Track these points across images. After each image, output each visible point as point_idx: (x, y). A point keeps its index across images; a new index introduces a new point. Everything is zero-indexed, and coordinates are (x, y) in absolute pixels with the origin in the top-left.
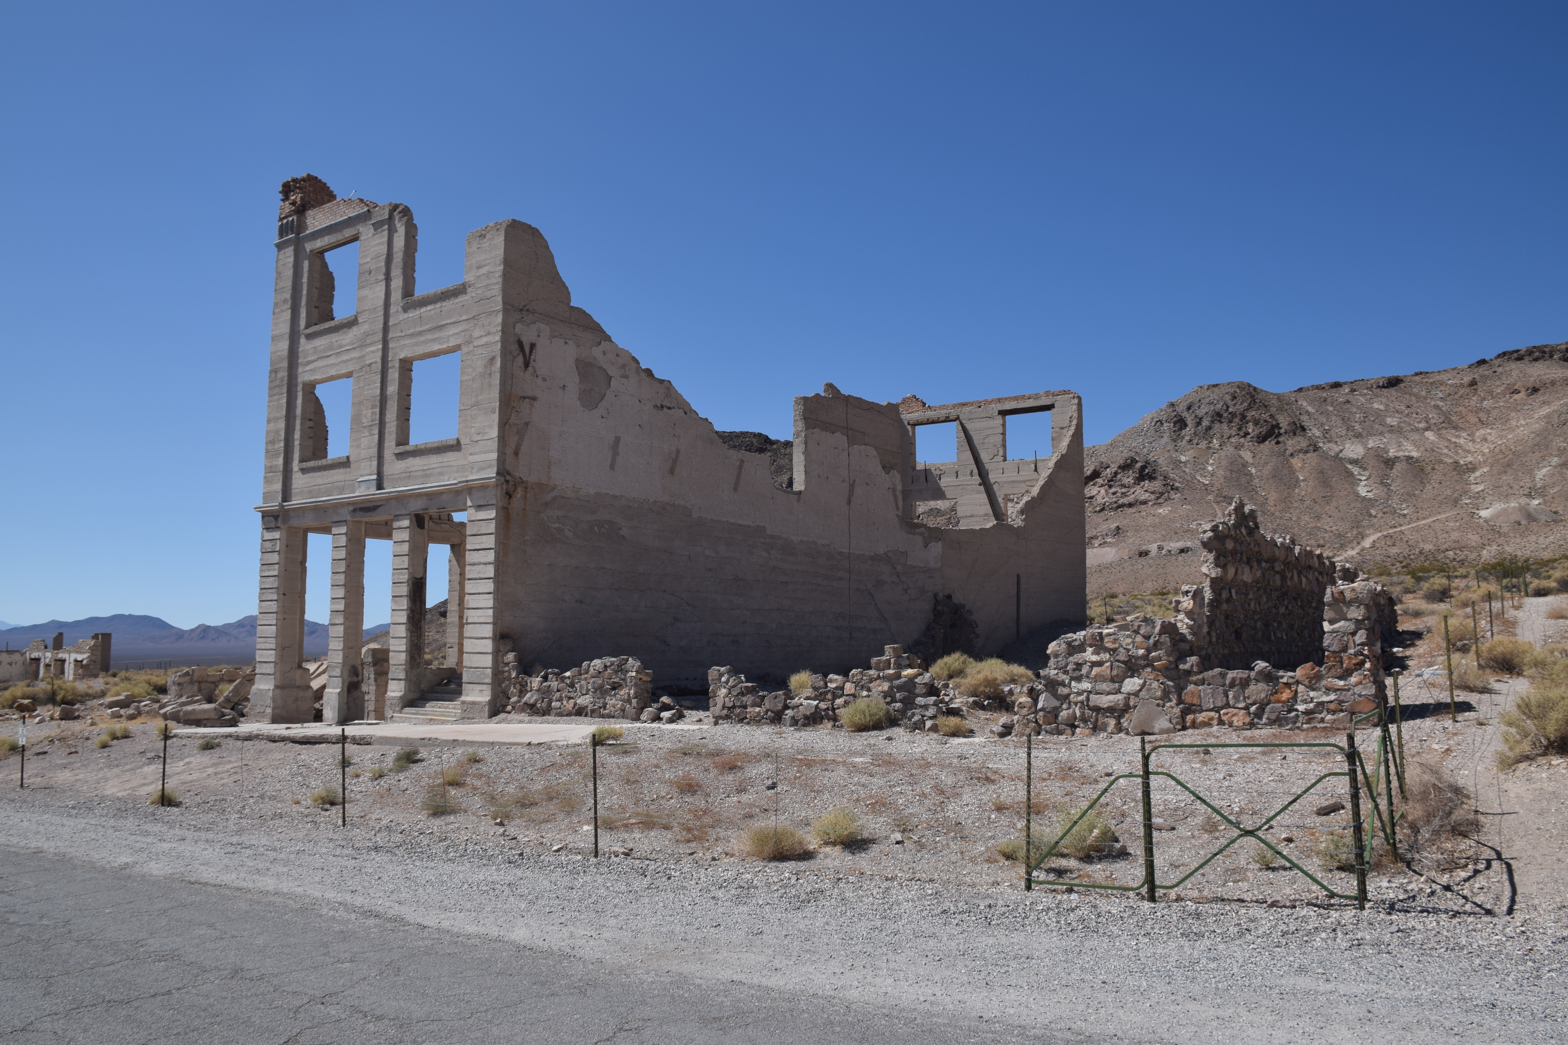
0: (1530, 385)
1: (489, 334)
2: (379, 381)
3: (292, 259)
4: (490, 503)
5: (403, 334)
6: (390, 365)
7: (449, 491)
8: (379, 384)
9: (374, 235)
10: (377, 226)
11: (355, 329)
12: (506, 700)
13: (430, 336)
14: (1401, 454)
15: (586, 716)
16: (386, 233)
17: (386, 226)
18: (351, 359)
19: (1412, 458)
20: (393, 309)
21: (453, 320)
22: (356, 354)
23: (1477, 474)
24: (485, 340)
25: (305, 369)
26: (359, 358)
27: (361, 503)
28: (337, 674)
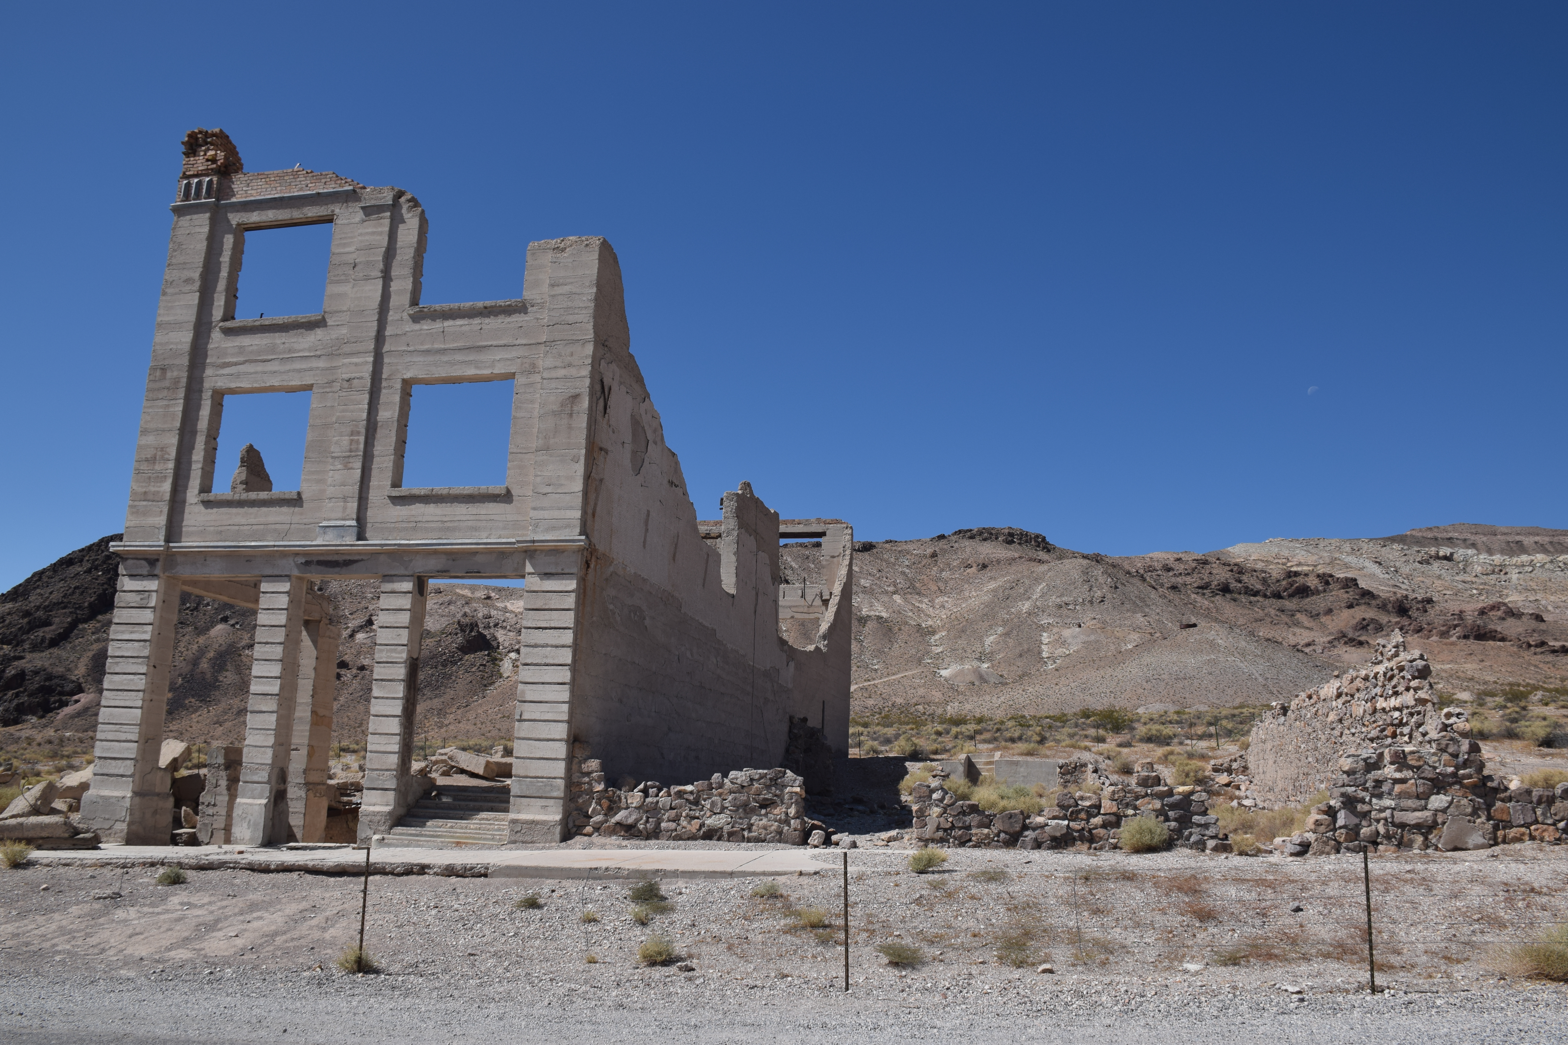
0: (981, 562)
1: (570, 365)
2: (366, 401)
3: (206, 229)
4: (566, 571)
5: (411, 348)
6: (384, 384)
7: (490, 552)
8: (366, 406)
9: (364, 221)
10: (370, 211)
11: (319, 333)
12: (585, 820)
13: (459, 357)
14: (872, 613)
15: (719, 839)
16: (387, 222)
17: (388, 214)
18: (311, 369)
19: (882, 618)
20: (392, 316)
21: (502, 342)
22: (321, 364)
23: (937, 637)
24: (561, 373)
25: (218, 373)
26: (327, 369)
27: (322, 554)
28: (260, 780)
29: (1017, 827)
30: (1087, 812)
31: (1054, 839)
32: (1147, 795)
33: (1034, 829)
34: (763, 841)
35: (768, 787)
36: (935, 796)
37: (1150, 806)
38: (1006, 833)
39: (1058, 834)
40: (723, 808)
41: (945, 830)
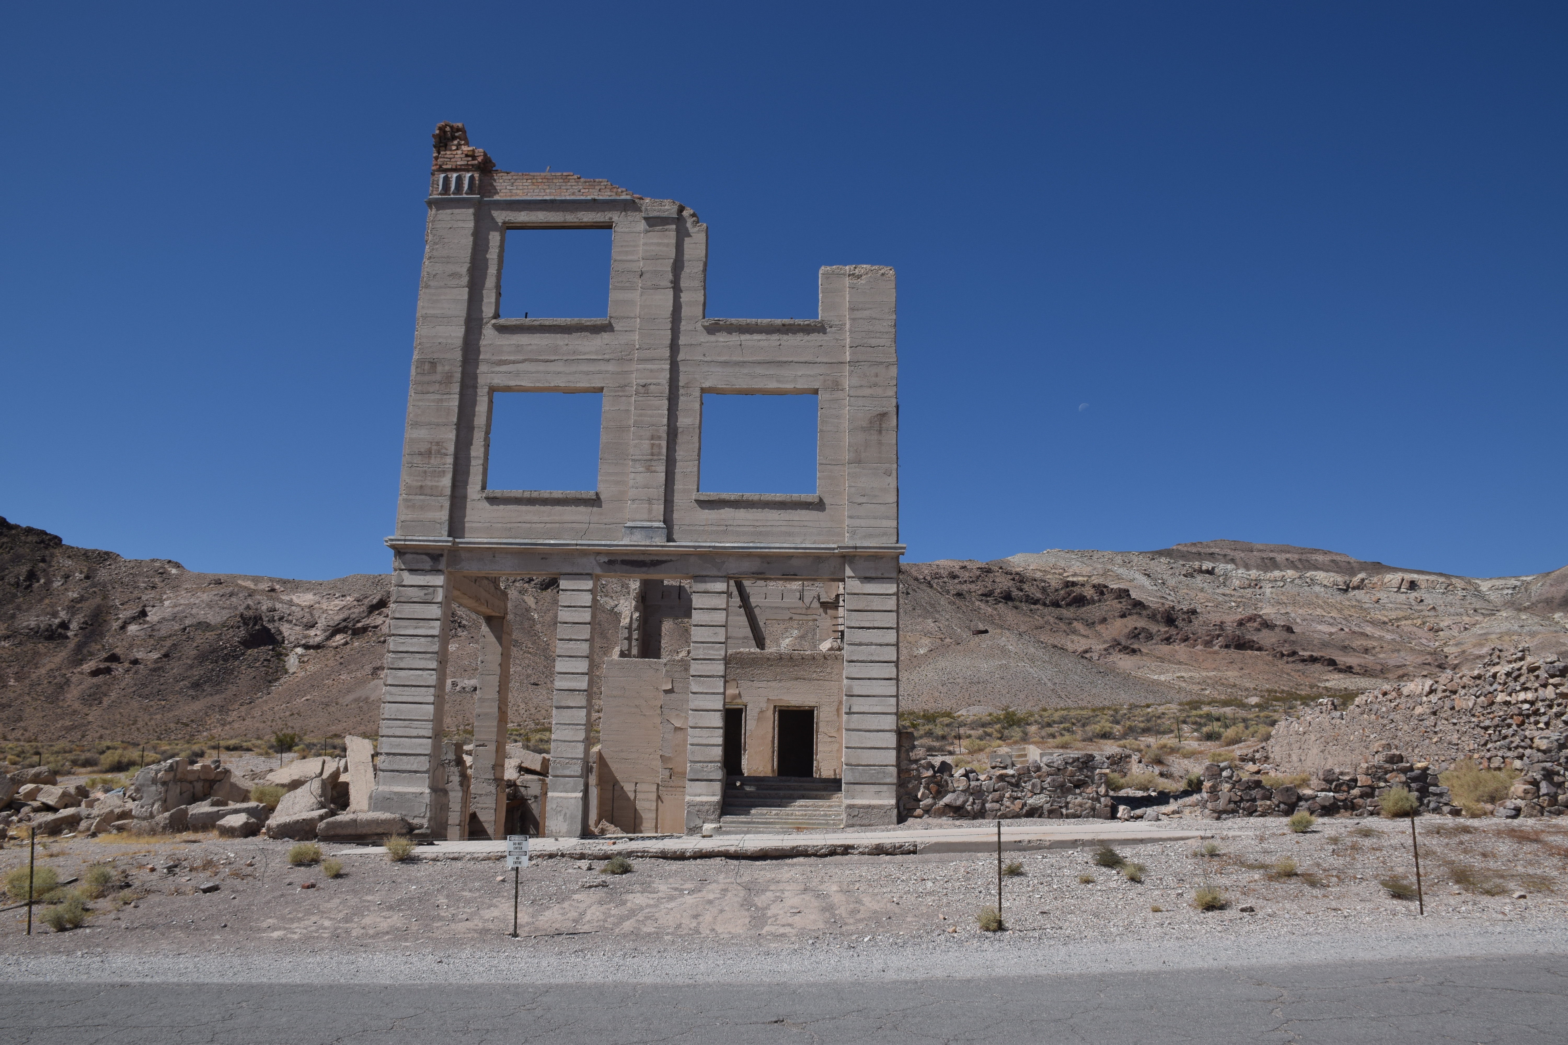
1: (875, 385)
2: (666, 407)
3: (471, 225)
4: (886, 575)
5: (708, 359)
6: (681, 391)
7: (806, 556)
8: (666, 412)
9: (647, 232)
10: (653, 222)
11: (606, 337)
13: (759, 370)
15: (1040, 816)
16: (673, 234)
17: (674, 227)
18: (600, 372)
20: (684, 326)
21: (803, 360)
22: (611, 367)
24: (868, 392)
25: (494, 370)
26: (618, 373)
27: (627, 554)
28: (572, 773)
29: (1294, 799)
30: (1348, 785)
31: (1323, 808)
32: (1393, 770)
33: (1307, 800)
34: (1079, 817)
35: (1080, 770)
36: (1224, 774)
37: (1397, 779)
38: (1284, 803)
39: (1327, 804)
40: (1043, 789)
41: (1235, 802)
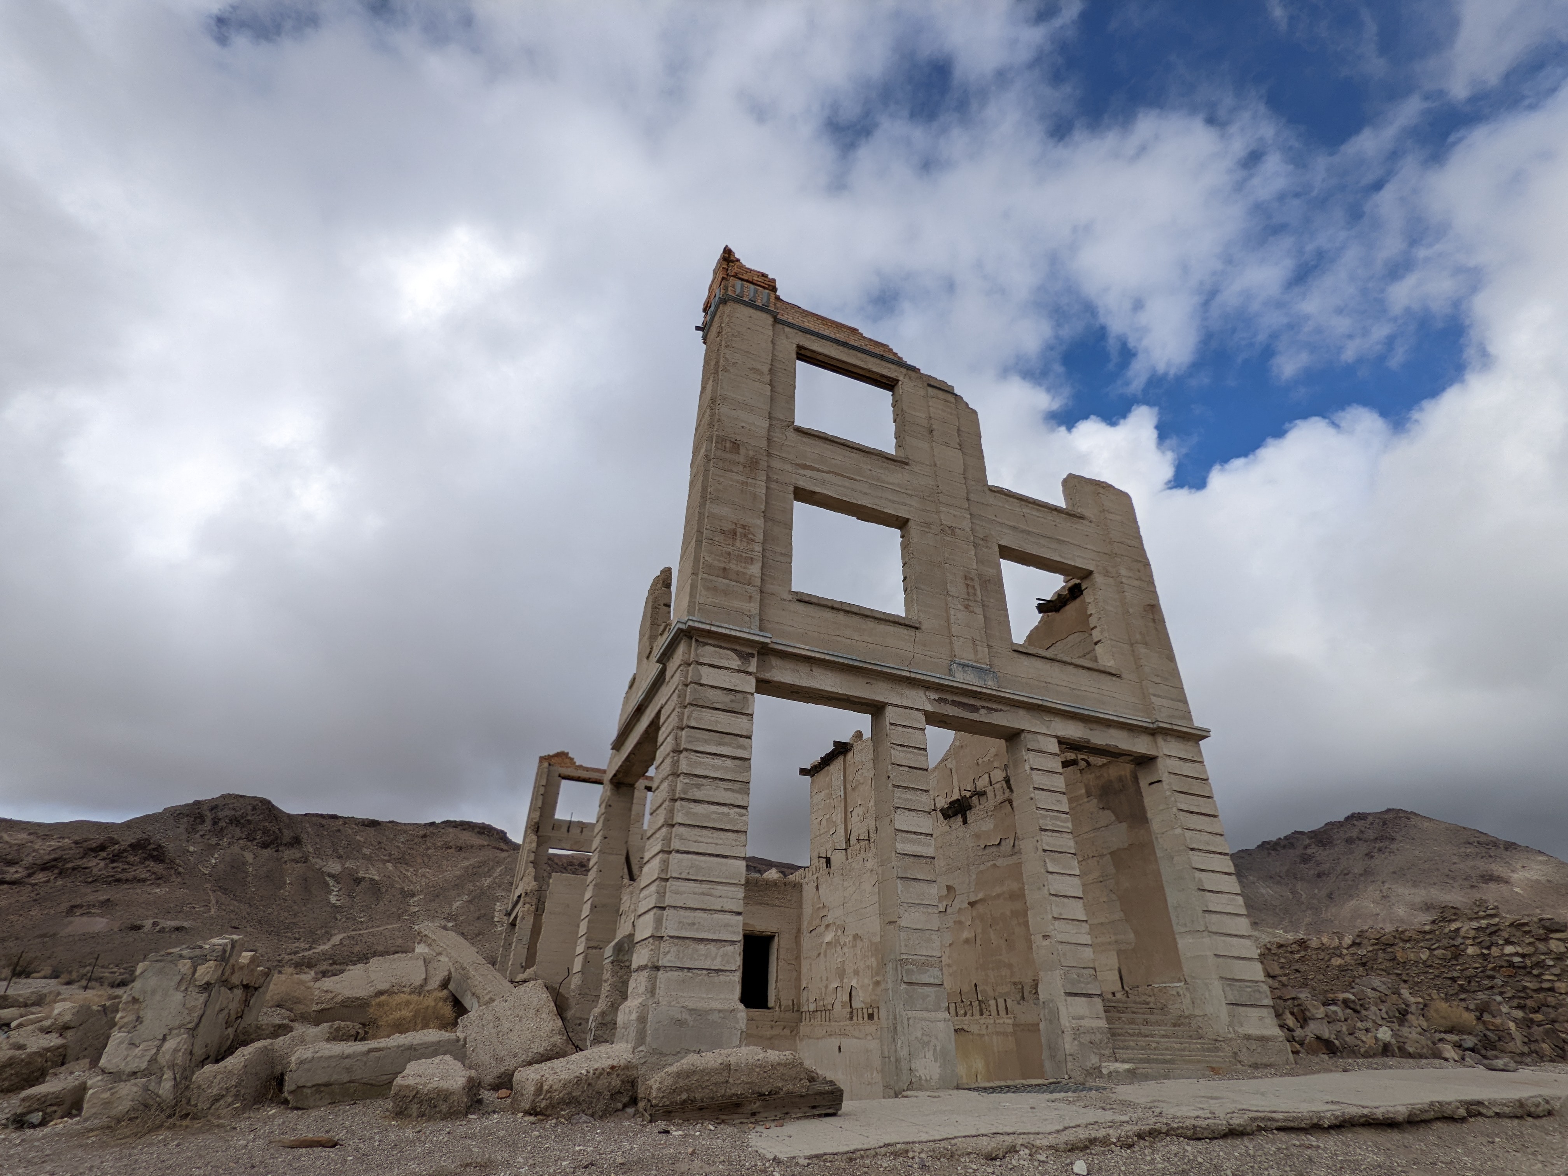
0: (458, 845)
2: (973, 552)
3: (770, 333)
5: (999, 520)
7: (1122, 727)
8: (974, 557)
9: (932, 397)
10: (937, 391)
11: (906, 474)
14: (367, 876)
15: (1394, 1057)
16: (954, 407)
17: (954, 401)
18: (904, 504)
19: (374, 880)
20: (973, 485)
22: (914, 502)
23: (416, 899)
24: (1137, 583)
25: (798, 471)
26: (922, 510)
27: (957, 694)
